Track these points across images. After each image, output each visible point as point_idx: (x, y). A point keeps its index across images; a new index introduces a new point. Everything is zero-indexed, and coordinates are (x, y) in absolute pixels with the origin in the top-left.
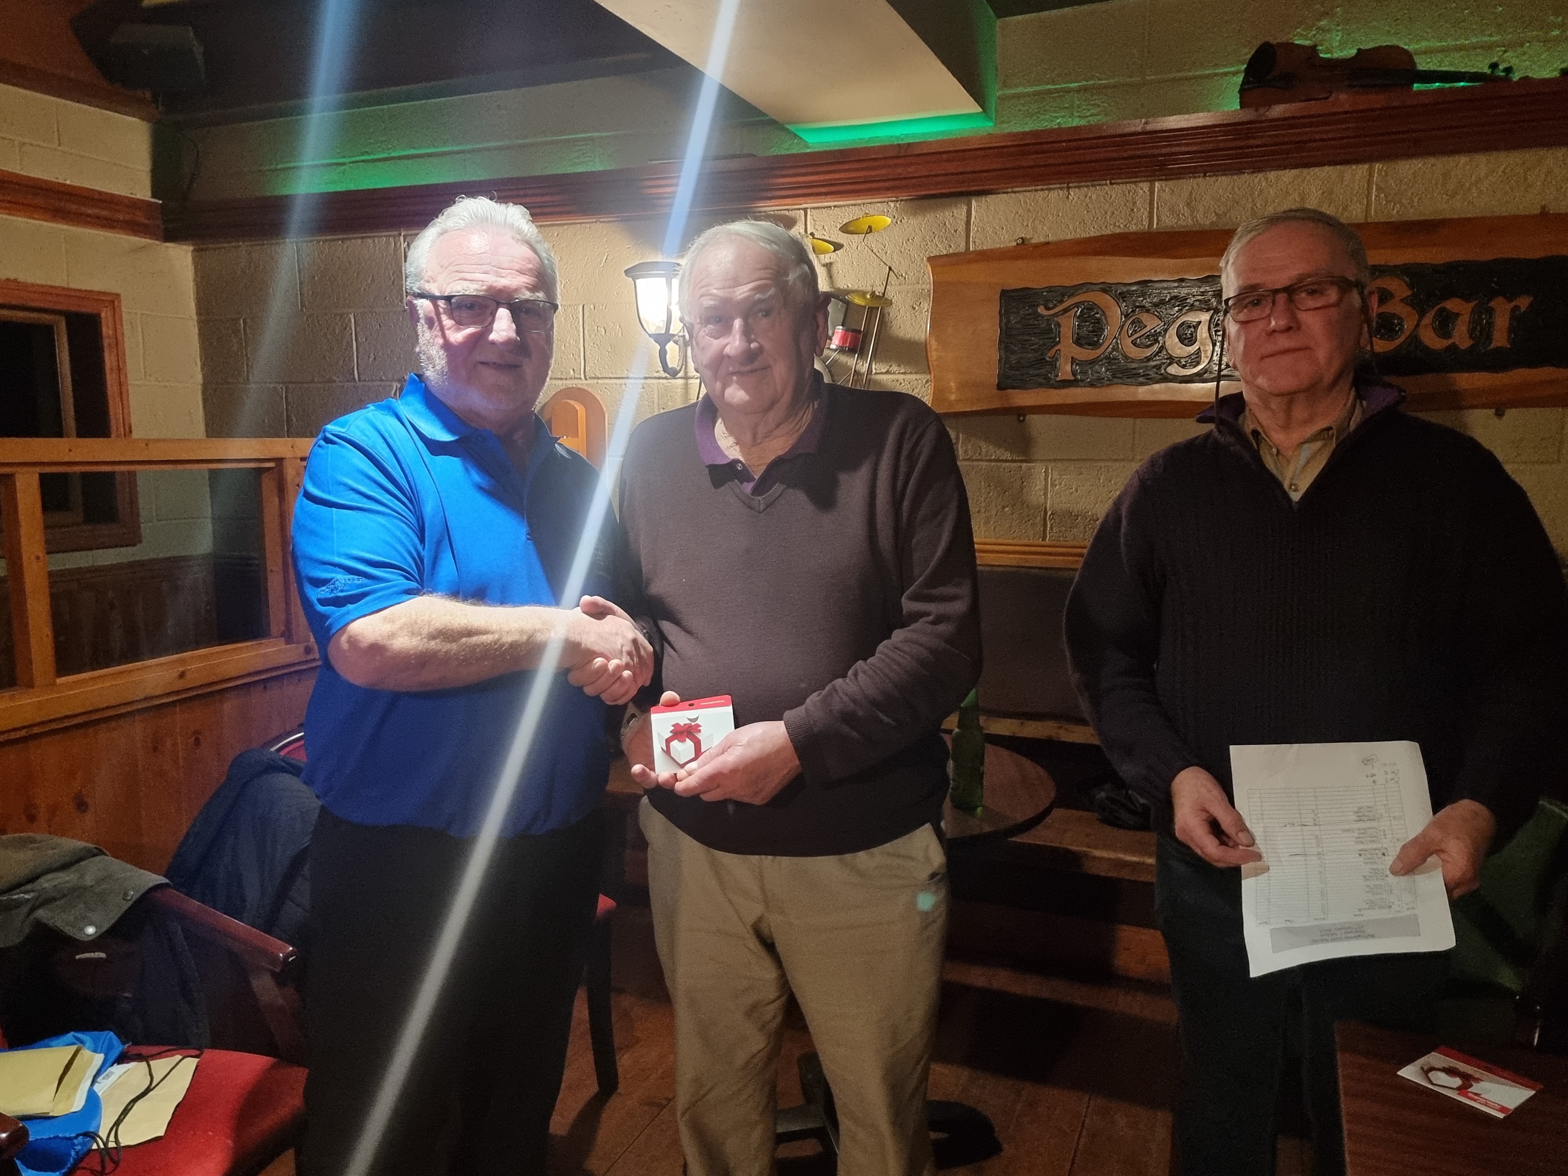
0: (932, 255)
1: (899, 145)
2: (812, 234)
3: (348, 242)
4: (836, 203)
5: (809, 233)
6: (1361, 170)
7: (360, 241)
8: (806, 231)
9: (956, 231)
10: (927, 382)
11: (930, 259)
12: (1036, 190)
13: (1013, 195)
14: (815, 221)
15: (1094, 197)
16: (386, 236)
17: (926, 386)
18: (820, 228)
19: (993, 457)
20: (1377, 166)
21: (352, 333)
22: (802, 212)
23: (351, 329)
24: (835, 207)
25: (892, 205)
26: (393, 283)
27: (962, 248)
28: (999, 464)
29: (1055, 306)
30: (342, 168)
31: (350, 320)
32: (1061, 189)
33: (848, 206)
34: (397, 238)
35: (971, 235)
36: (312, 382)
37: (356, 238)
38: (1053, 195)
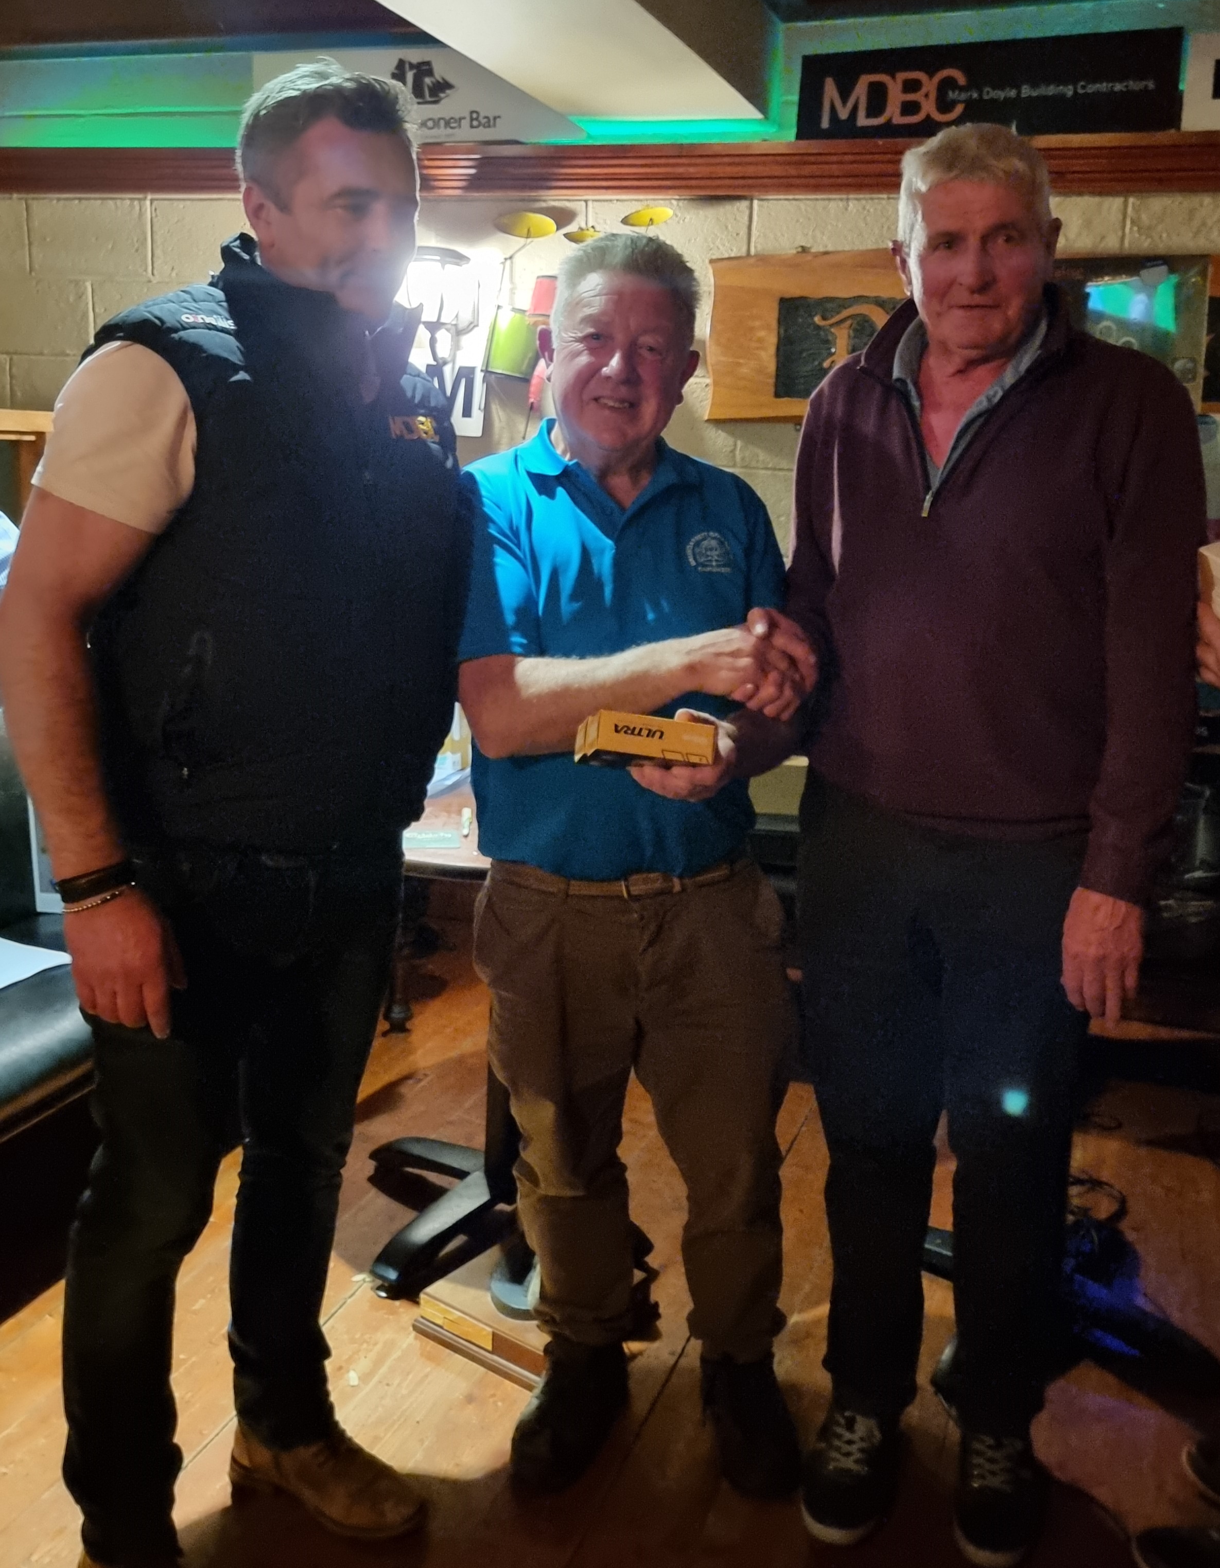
0: (714, 257)
1: (681, 146)
2: (593, 227)
3: (84, 202)
4: (618, 197)
5: (590, 224)
6: (1116, 203)
7: (99, 202)
8: (586, 224)
9: (738, 234)
10: (707, 386)
11: (712, 261)
12: (817, 200)
13: (794, 202)
14: (596, 213)
15: (872, 210)
16: (131, 199)
17: (707, 389)
18: (602, 221)
19: (770, 466)
20: (1131, 200)
21: (87, 304)
22: (583, 204)
23: (87, 298)
24: (617, 200)
25: (674, 202)
26: (137, 250)
27: (743, 252)
28: (776, 472)
29: (832, 316)
30: (82, 120)
31: (86, 288)
32: (841, 200)
33: (631, 200)
34: (142, 202)
35: (753, 239)
36: (41, 354)
37: (95, 199)
38: (832, 205)
